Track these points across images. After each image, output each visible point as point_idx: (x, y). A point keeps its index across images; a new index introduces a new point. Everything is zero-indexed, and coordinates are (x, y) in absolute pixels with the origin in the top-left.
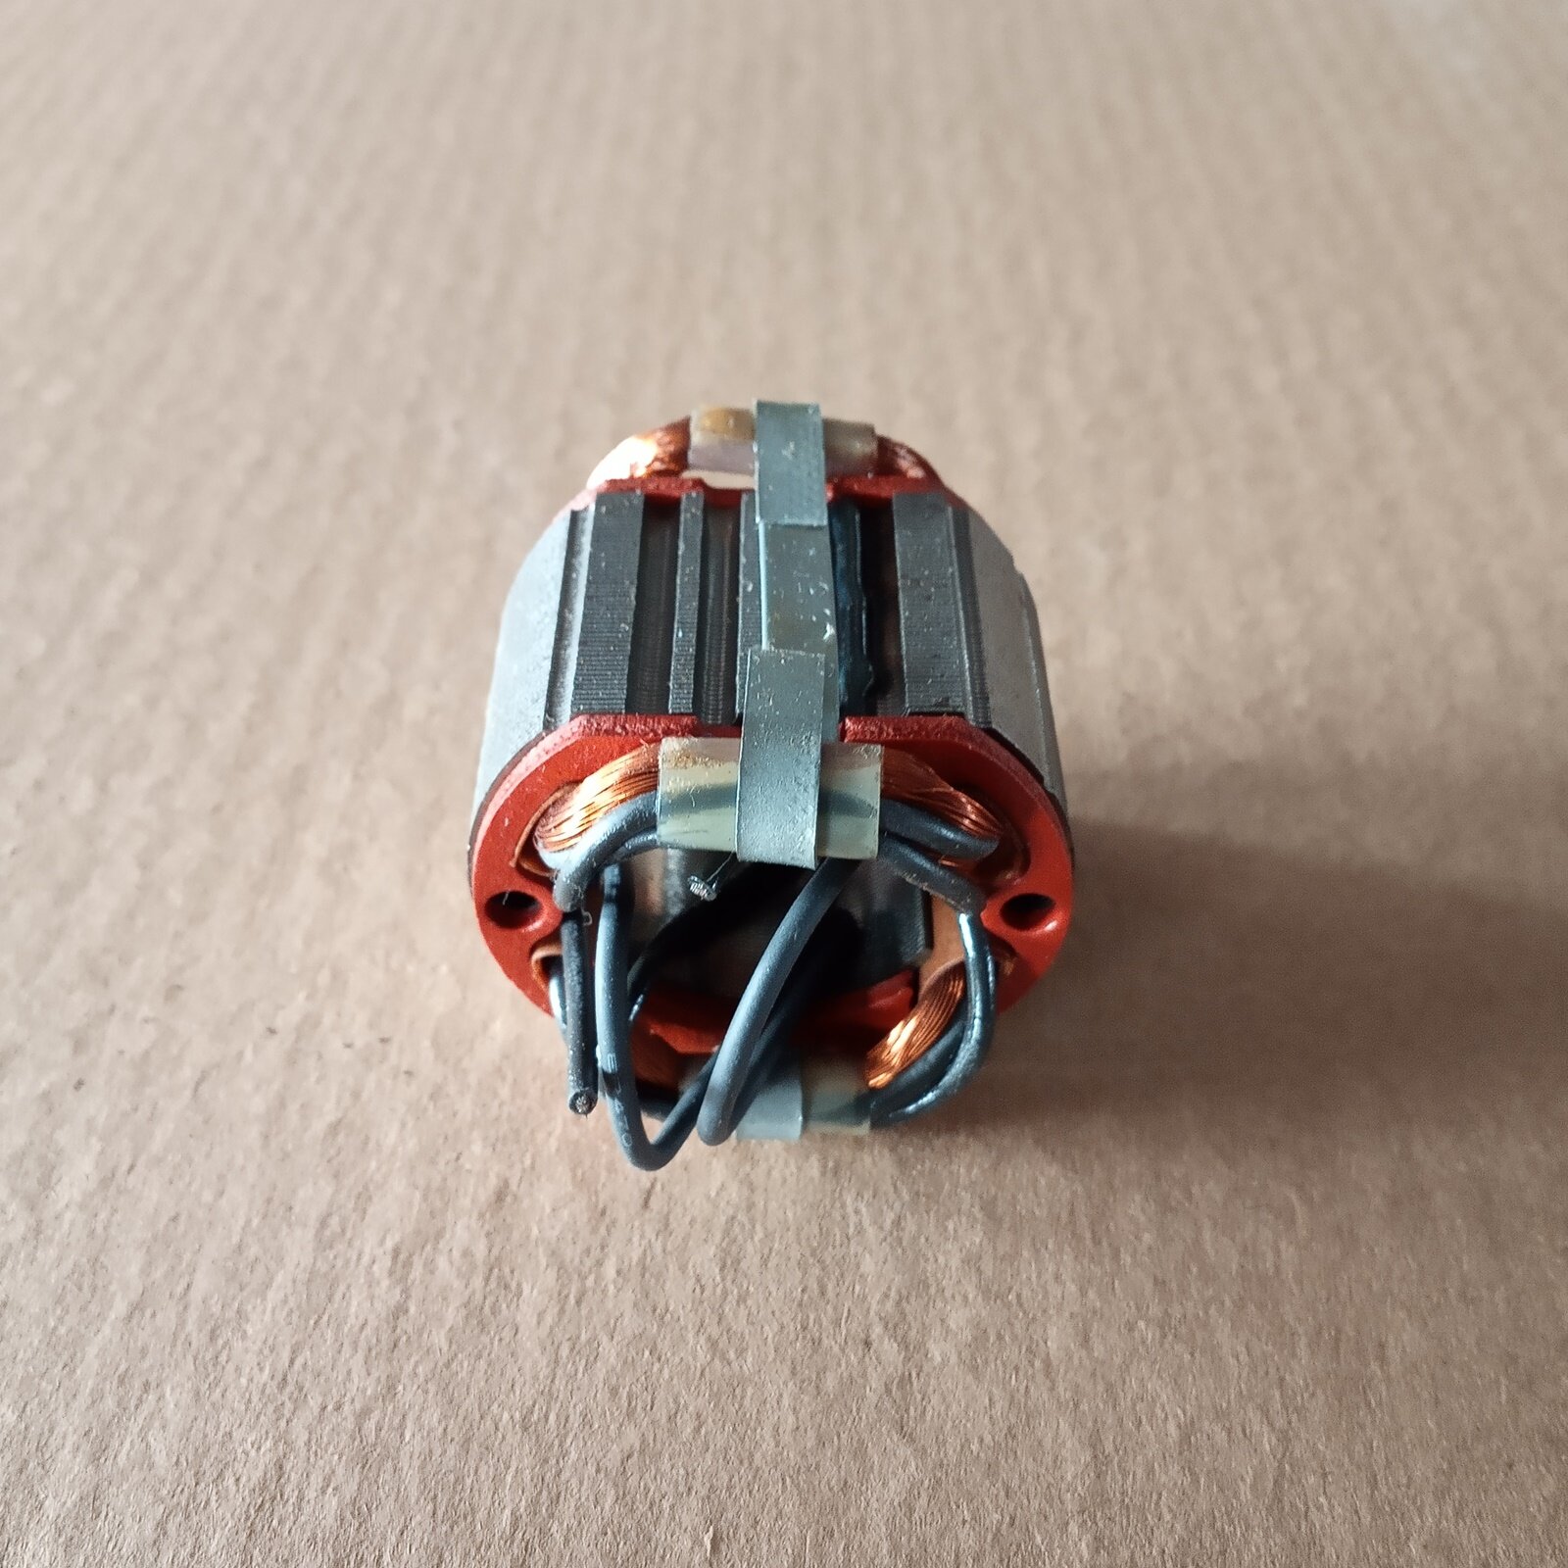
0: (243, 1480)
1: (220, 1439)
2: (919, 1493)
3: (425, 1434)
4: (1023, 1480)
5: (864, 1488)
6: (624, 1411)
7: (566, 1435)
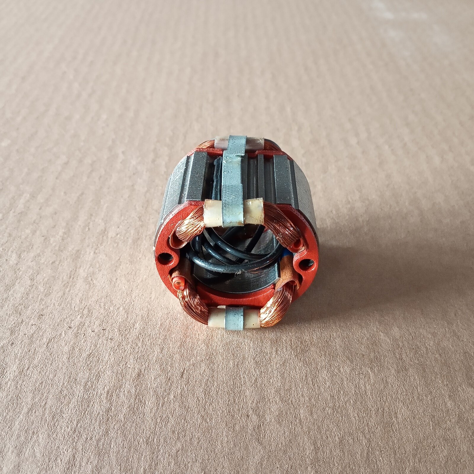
0: (63, 460)
1: (56, 448)
2: (264, 460)
3: (117, 446)
4: (294, 455)
5: (248, 459)
6: (177, 438)
7: (159, 445)
